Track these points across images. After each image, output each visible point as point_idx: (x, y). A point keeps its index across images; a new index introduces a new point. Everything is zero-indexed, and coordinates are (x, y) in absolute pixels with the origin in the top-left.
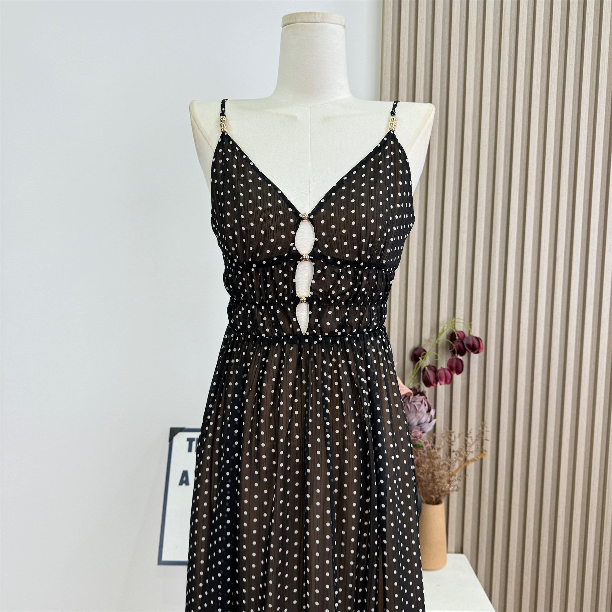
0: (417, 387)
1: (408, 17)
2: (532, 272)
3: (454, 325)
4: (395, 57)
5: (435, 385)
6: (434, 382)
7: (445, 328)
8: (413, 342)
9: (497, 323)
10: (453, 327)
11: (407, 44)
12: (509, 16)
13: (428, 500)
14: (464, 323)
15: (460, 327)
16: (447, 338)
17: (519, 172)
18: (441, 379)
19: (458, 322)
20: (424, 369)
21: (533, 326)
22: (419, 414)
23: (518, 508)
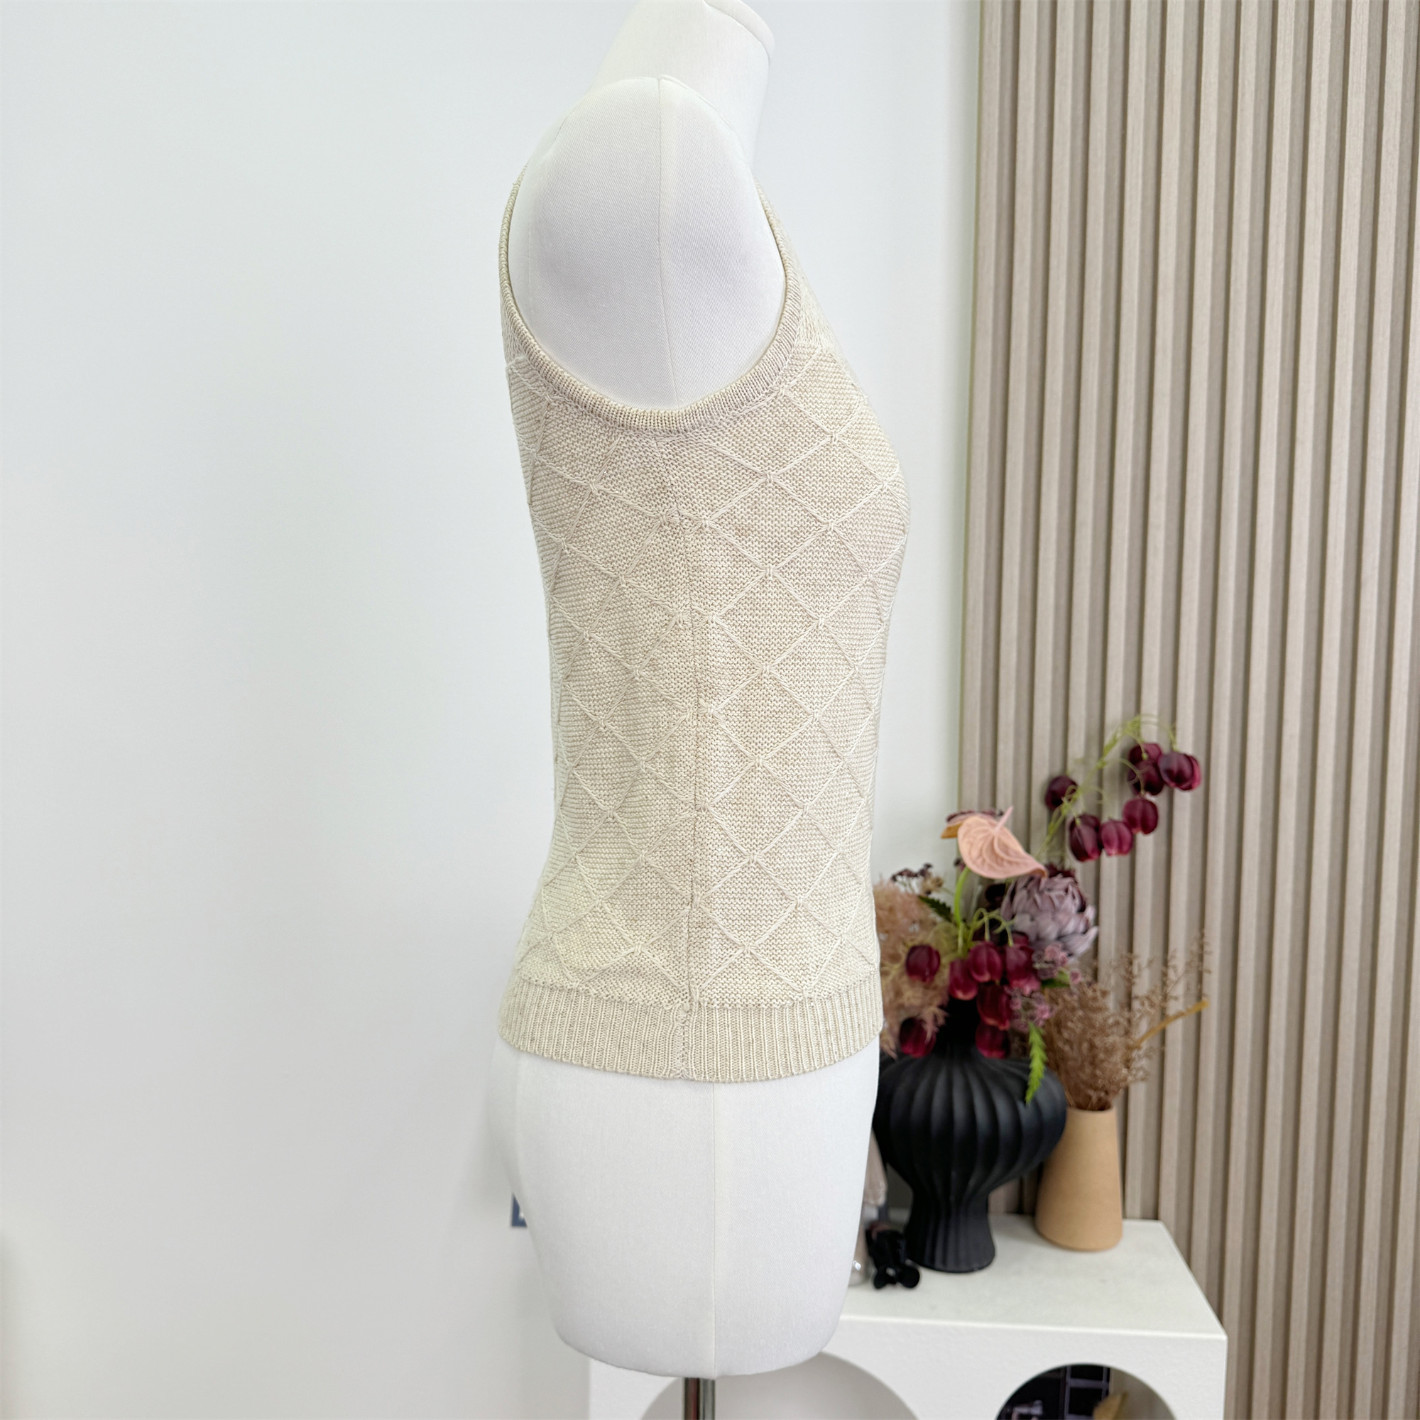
0: (1056, 861)
1: (1033, 74)
2: (1308, 613)
3: (1139, 728)
4: (1006, 159)
5: (1095, 856)
6: (1093, 851)
7: (1119, 735)
8: (1047, 764)
9: (1232, 723)
10: (1134, 733)
11: (1031, 131)
12: (1253, 64)
13: (1081, 1100)
14: (1159, 724)
15: (1151, 734)
16: (1123, 756)
17: (1277, 397)
18: (1109, 843)
19: (1147, 723)
20: (1073, 824)
21: (1310, 730)
22: (1060, 916)
23: (1279, 1122)
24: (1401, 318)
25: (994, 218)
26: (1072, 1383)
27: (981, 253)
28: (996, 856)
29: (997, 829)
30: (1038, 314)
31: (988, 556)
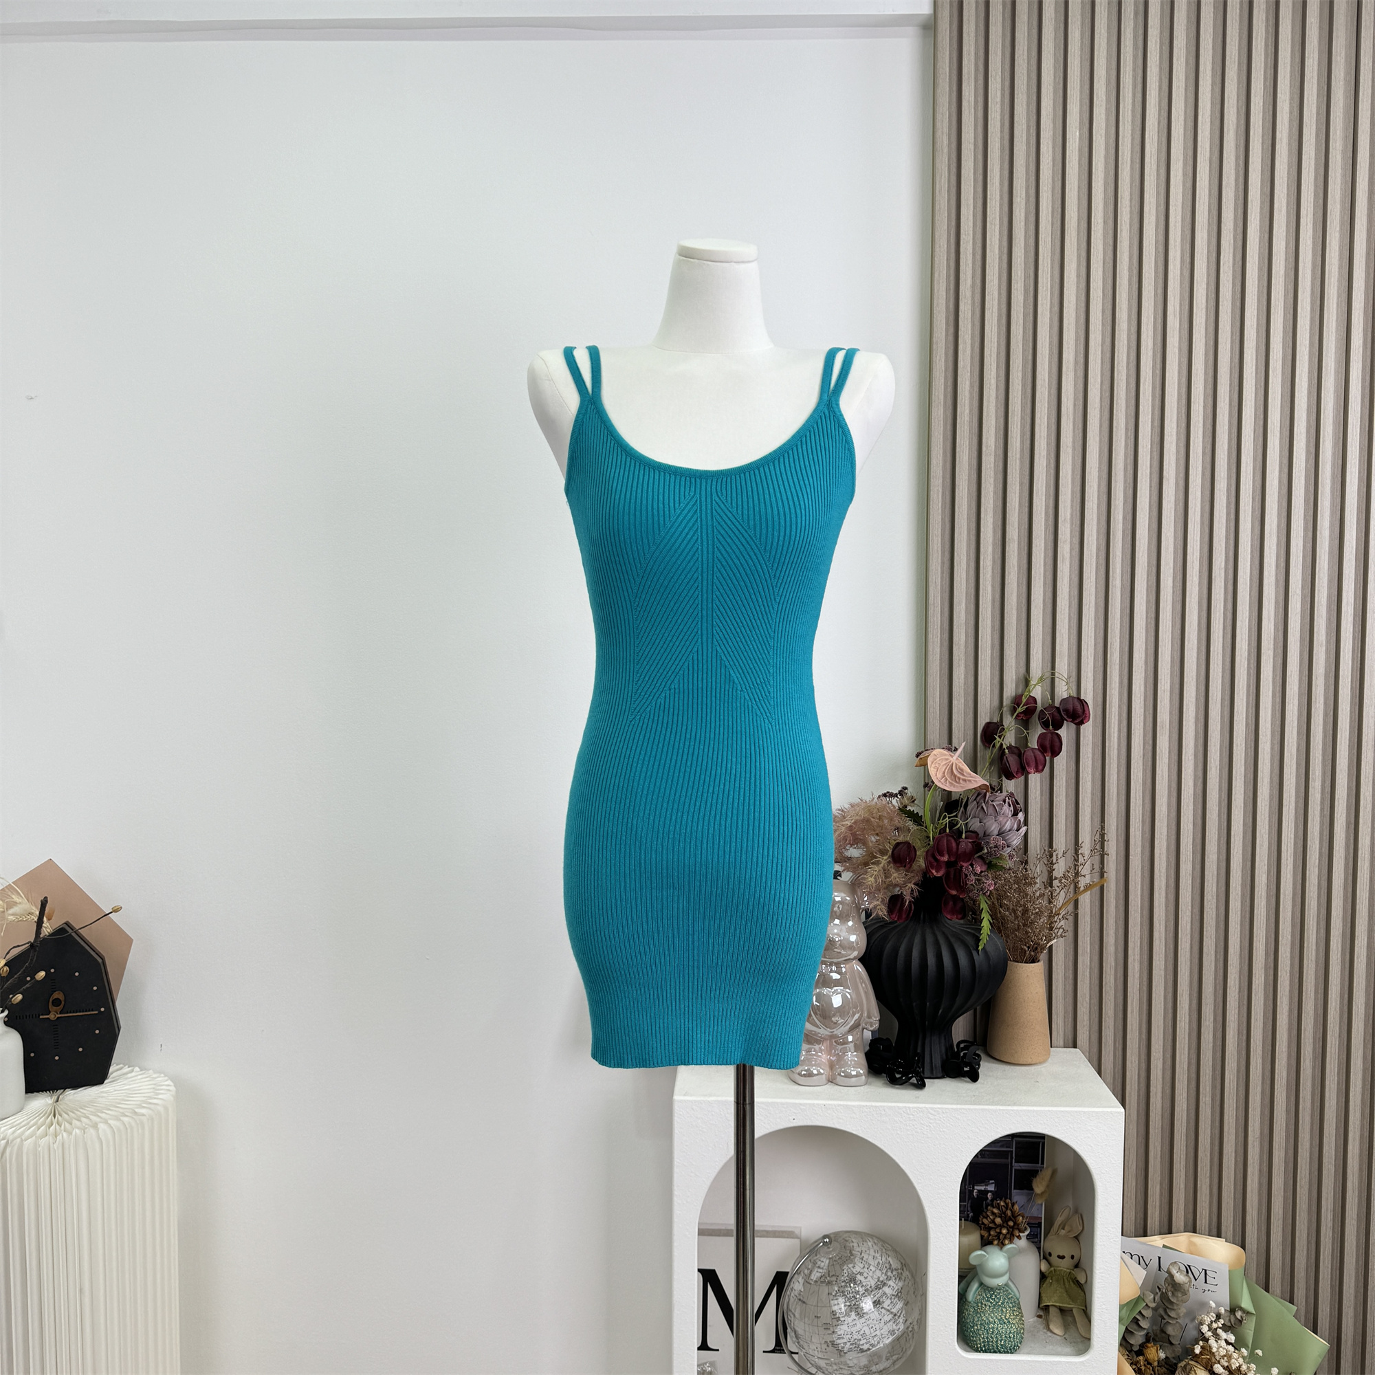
3: (1054, 686)
4: (952, 279)
5: (1024, 776)
8: (988, 713)
9: (1121, 682)
13: (1017, 954)
14: (1068, 684)
17: (1149, 447)
20: (1003, 753)
21: (1177, 686)
22: (1001, 819)
24: (1237, 388)
25: (944, 321)
26: (1016, 1166)
27: (934, 346)
28: (955, 776)
29: (955, 758)
30: (976, 389)
31: (943, 563)
